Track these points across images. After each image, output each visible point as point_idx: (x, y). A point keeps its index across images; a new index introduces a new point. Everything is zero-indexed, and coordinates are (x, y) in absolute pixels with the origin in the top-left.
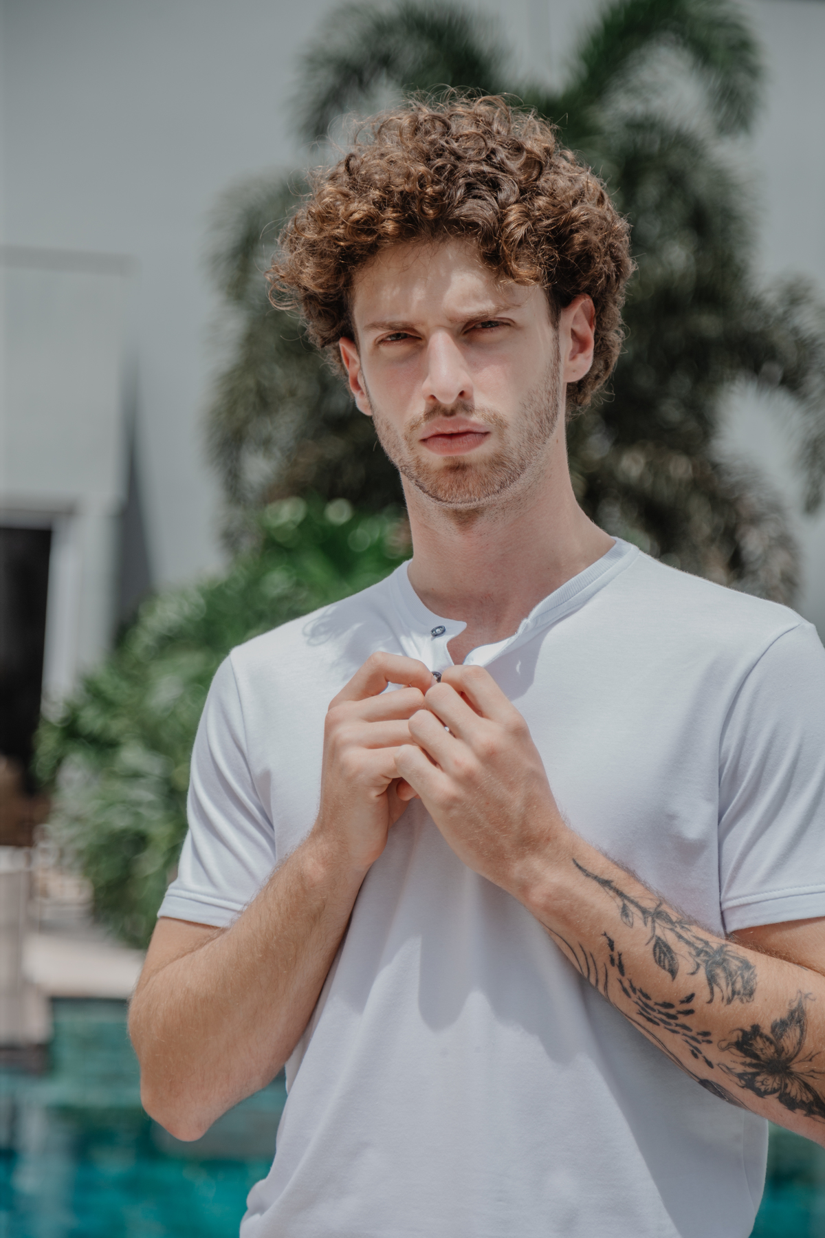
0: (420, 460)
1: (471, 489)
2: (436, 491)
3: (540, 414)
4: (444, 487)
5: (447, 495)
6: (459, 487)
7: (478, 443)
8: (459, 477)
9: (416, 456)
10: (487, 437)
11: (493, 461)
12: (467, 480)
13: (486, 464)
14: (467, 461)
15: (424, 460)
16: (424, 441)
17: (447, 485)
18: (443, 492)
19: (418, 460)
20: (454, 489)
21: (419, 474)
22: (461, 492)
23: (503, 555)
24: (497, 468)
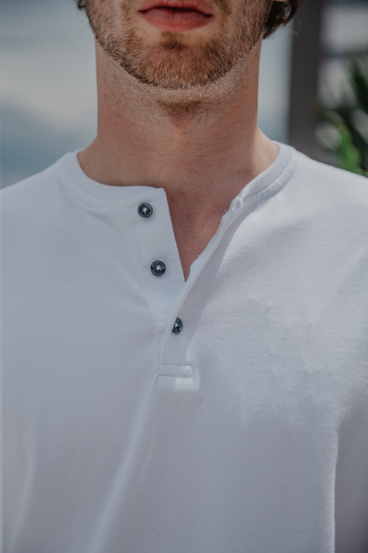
0: (134, 33)
1: (182, 71)
2: (144, 69)
3: (255, 16)
4: (154, 65)
5: (156, 74)
6: (171, 66)
7: (199, 24)
8: (174, 56)
9: (130, 28)
10: (210, 19)
11: (209, 46)
12: (182, 60)
13: (201, 48)
14: (185, 41)
15: (139, 34)
16: (143, 12)
17: (159, 63)
18: (153, 69)
19: (131, 35)
20: (165, 67)
21: (128, 49)
22: (172, 71)
23: (200, 156)
24: (212, 55)
